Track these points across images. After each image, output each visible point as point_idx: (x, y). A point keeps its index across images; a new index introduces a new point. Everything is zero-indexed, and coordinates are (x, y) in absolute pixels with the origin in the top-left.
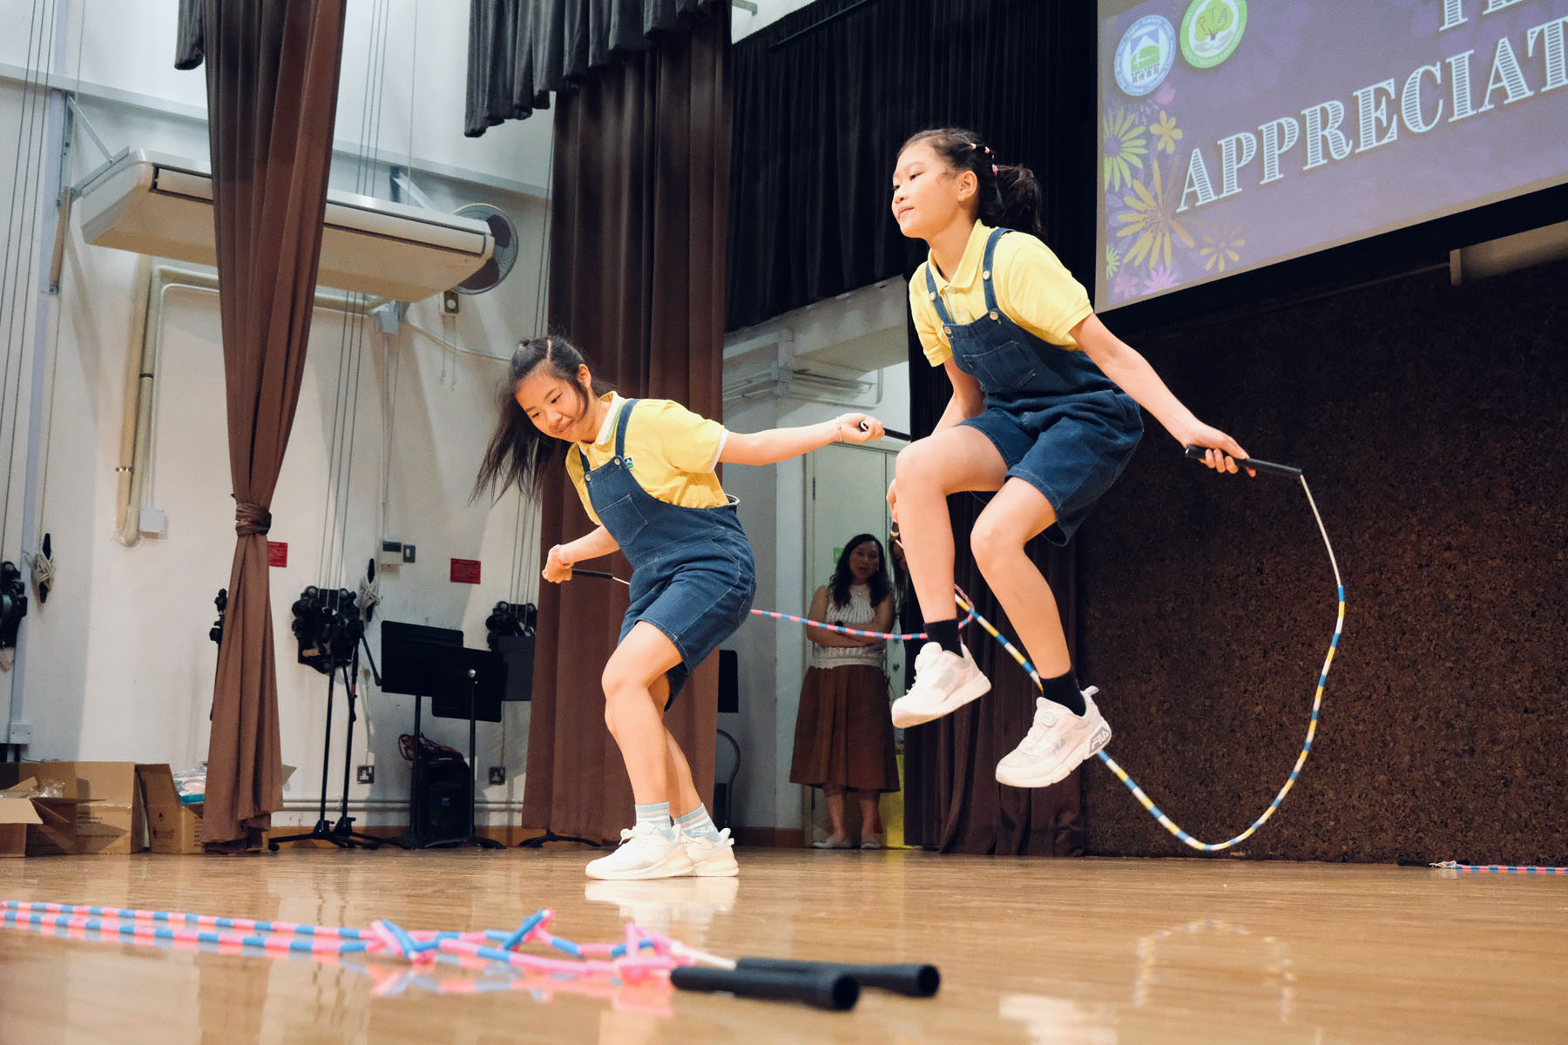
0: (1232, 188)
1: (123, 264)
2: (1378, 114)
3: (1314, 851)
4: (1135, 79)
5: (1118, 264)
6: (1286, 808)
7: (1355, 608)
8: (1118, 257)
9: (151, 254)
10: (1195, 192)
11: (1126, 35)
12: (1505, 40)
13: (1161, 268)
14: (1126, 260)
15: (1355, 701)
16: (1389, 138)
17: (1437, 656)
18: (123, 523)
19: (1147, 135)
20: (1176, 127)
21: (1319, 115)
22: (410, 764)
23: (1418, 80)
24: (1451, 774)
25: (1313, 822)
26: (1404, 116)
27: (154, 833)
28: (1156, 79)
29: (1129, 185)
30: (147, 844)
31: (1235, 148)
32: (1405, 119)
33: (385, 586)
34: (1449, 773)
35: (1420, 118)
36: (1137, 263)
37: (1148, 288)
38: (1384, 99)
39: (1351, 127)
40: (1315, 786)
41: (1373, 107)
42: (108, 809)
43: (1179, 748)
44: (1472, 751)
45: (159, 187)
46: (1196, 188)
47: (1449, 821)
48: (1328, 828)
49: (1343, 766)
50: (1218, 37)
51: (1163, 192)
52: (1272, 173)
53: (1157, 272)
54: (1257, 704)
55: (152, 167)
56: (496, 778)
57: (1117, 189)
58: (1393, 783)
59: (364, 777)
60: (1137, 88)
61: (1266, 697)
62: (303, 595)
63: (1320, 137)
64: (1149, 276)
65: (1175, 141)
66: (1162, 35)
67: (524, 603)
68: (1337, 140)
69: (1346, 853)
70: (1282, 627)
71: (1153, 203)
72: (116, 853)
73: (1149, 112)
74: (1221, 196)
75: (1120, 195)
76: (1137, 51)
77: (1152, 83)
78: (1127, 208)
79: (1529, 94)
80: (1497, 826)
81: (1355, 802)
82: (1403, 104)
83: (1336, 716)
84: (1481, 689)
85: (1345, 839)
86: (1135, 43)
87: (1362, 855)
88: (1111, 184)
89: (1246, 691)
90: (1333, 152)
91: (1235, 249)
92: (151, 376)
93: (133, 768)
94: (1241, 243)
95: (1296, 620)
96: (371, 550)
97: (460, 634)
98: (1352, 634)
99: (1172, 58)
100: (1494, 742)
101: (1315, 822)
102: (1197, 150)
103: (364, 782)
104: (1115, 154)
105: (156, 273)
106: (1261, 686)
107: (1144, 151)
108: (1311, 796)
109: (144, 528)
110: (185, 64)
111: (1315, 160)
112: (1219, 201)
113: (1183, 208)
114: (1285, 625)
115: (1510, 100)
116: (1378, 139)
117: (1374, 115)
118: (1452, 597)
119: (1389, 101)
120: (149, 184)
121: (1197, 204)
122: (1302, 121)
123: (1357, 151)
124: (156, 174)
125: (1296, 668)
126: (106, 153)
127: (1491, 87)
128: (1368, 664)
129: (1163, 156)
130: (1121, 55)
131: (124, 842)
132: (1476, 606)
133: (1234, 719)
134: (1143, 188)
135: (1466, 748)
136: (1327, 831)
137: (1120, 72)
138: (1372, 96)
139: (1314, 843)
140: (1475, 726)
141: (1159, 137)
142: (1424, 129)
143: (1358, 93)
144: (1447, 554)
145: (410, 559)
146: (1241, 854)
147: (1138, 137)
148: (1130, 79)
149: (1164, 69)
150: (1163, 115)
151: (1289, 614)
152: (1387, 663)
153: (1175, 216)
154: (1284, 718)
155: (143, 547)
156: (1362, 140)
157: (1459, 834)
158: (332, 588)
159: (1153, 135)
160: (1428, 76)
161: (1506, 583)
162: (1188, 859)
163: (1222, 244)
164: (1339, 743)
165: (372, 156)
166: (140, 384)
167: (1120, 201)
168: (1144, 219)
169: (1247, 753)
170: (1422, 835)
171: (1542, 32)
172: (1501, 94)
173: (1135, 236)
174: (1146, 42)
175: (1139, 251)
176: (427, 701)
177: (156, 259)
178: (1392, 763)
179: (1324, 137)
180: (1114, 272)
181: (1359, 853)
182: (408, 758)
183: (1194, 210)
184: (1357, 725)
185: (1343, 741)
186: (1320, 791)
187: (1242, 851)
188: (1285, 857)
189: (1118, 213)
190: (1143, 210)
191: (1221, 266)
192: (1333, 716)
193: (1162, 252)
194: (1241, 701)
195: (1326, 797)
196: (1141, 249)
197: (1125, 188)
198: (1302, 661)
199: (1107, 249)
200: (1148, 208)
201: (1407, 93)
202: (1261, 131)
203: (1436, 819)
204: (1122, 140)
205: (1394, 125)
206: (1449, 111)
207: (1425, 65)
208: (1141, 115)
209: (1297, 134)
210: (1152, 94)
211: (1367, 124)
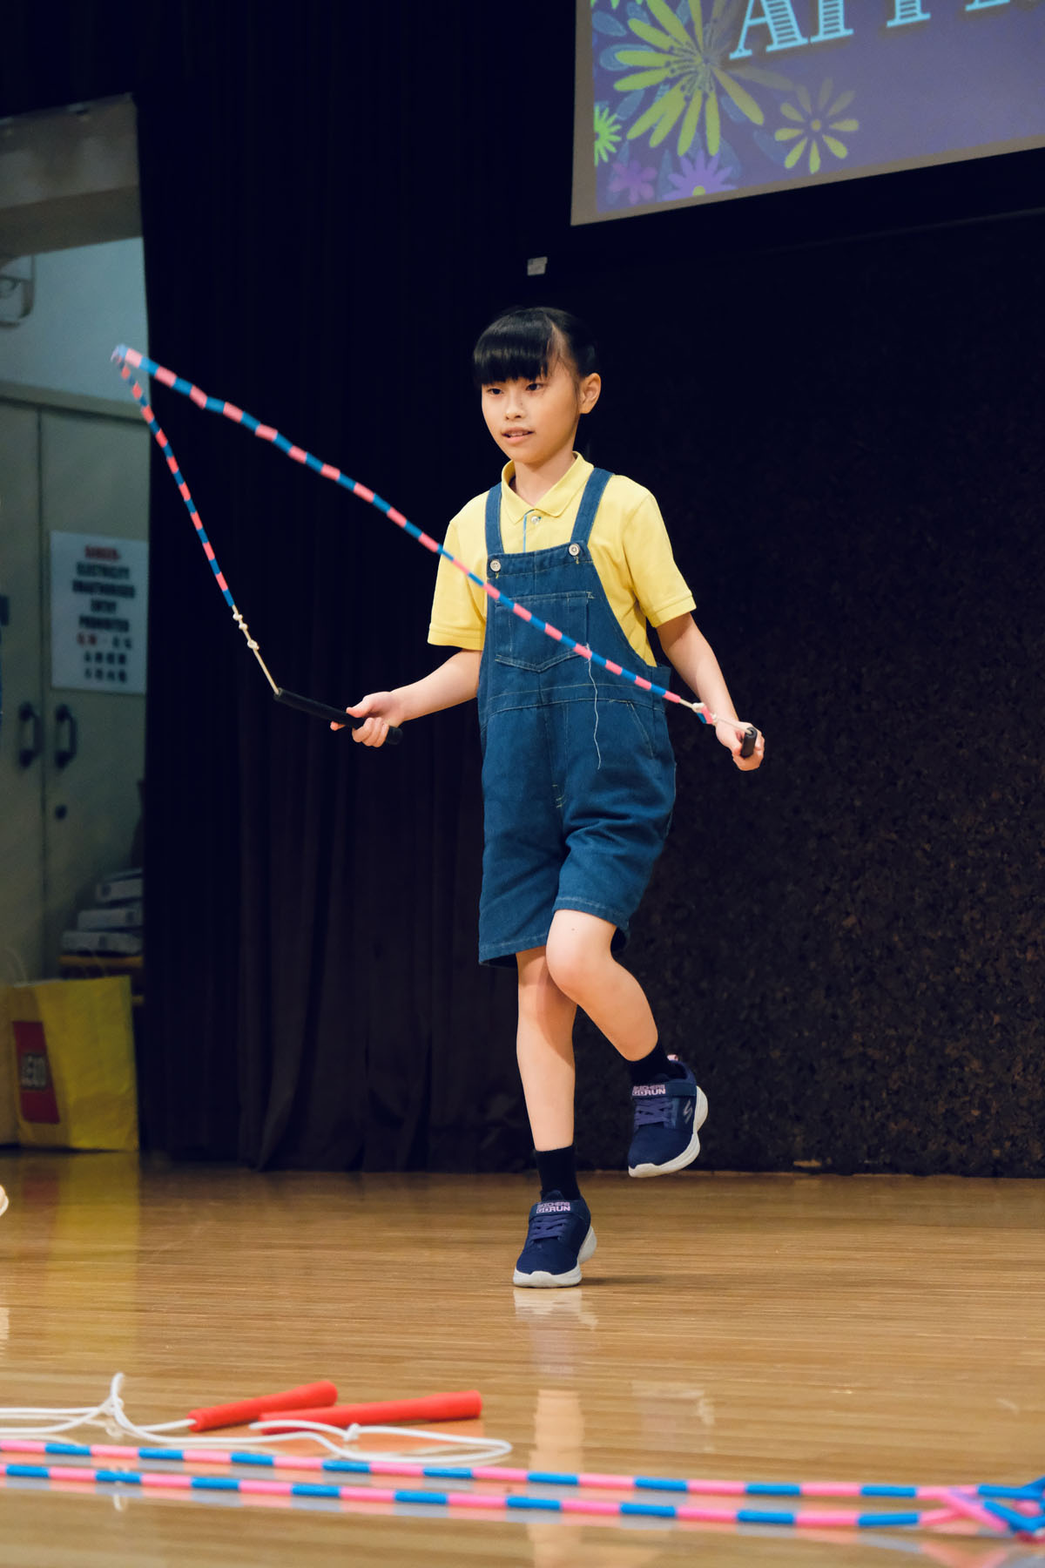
0: (833, 27)
3: (945, 1157)
5: (617, 139)
6: (895, 1087)
7: (1025, 757)
8: (618, 127)
10: (765, 27)
13: (701, 153)
14: (634, 133)
15: (1021, 913)
25: (944, 1110)
29: (639, 1)
36: (655, 142)
37: (675, 188)
40: (947, 1051)
43: (704, 985)
46: (768, 19)
48: (969, 1121)
49: (997, 1019)
51: (706, 16)
52: (909, 10)
53: (693, 161)
54: (848, 914)
61: (864, 902)
64: (677, 168)
69: (998, 1161)
70: (895, 784)
71: (684, 37)
74: (814, 39)
75: (622, 15)
78: (633, 40)
81: (1017, 1077)
83: (988, 936)
85: (998, 1141)
87: (1026, 1164)
89: (828, 890)
91: (838, 135)
94: (851, 126)
95: (919, 774)
98: (1017, 800)
101: (947, 1111)
106: (855, 883)
108: (940, 1067)
112: (810, 45)
113: (742, 52)
114: (900, 783)
121: (770, 49)
125: (918, 854)
133: (805, 938)
134: (667, 9)
136: (968, 1125)
139: (945, 1145)
146: (814, 1164)
151: (907, 762)
153: (727, 65)
154: (896, 938)
162: (717, 1173)
163: (816, 126)
164: (992, 980)
167: (621, 27)
168: (668, 64)
169: (827, 996)
173: (650, 94)
175: (657, 121)
180: (609, 154)
181: (1021, 1160)
184: (1024, 951)
185: (998, 976)
186: (956, 1060)
187: (816, 1159)
188: (894, 1168)
189: (616, 47)
190: (666, 47)
191: (815, 164)
192: (984, 936)
193: (701, 127)
194: (818, 908)
195: (967, 1069)
196: (662, 116)
197: (630, 5)
198: (929, 842)
199: (597, 110)
200: (676, 45)
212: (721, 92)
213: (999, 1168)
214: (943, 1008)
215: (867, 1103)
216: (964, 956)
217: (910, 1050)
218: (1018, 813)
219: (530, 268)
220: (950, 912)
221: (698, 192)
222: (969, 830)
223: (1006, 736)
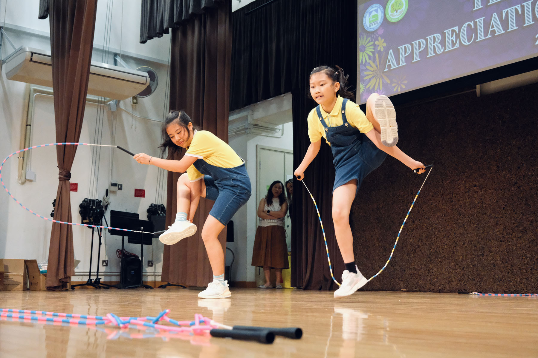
0: (403, 63)
1: (20, 87)
2: (452, 38)
3: (430, 288)
4: (370, 26)
5: (364, 89)
6: (420, 274)
8: (364, 87)
9: (30, 83)
11: (367, 11)
12: (495, 14)
13: (379, 90)
14: (367, 87)
16: (456, 46)
17: (471, 223)
18: (20, 177)
19: (374, 45)
20: (384, 42)
21: (432, 39)
22: (120, 260)
23: (466, 27)
24: (476, 262)
25: (429, 279)
26: (461, 39)
27: (31, 284)
28: (377, 26)
29: (368, 62)
30: (28, 287)
31: (404, 50)
32: (462, 40)
33: (112, 198)
34: (475, 262)
35: (466, 40)
36: (371, 88)
38: (454, 33)
39: (443, 43)
40: (430, 267)
41: (451, 36)
42: (14, 275)
44: (483, 255)
45: (33, 60)
46: (391, 63)
47: (475, 279)
48: (434, 281)
49: (439, 260)
50: (398, 11)
51: (380, 64)
52: (416, 58)
55: (30, 53)
56: (150, 264)
57: (364, 63)
58: (457, 266)
59: (104, 264)
60: (371, 29)
62: (83, 201)
63: (433, 46)
66: (379, 11)
67: (160, 204)
68: (438, 47)
69: (440, 289)
70: (419, 213)
71: (376, 68)
72: (18, 290)
73: (375, 37)
74: (399, 66)
75: (365, 65)
76: (371, 16)
77: (376, 27)
78: (367, 69)
79: (503, 32)
80: (491, 280)
81: (443, 272)
82: (461, 35)
83: (437, 243)
84: (486, 234)
85: (440, 285)
86: (370, 13)
88: (362, 62)
90: (437, 51)
91: (404, 84)
92: (30, 125)
93: (24, 261)
94: (406, 82)
95: (424, 210)
96: (107, 186)
97: (138, 215)
99: (383, 19)
100: (490, 252)
101: (430, 279)
102: (391, 50)
103: (104, 266)
104: (363, 51)
105: (32, 90)
106: (412, 233)
107: (373, 50)
108: (429, 270)
109: (28, 178)
110: (42, 17)
111: (431, 54)
113: (386, 70)
115: (497, 34)
116: (452, 47)
117: (451, 39)
119: (456, 34)
120: (29, 58)
121: (391, 69)
122: (427, 40)
123: (445, 51)
124: (32, 56)
125: (424, 226)
126: (15, 48)
127: (490, 30)
128: (448, 225)
129: (379, 52)
130: (365, 17)
131: (20, 286)
132: (484, 205)
133: (403, 244)
134: (373, 63)
135: (481, 254)
137: (365, 23)
138: (450, 32)
139: (430, 286)
140: (484, 246)
141: (378, 45)
142: (468, 44)
143: (446, 31)
144: (475, 188)
145: (121, 189)
146: (405, 290)
147: (371, 46)
148: (368, 26)
149: (380, 22)
150: (379, 38)
151: (421, 208)
152: (454, 225)
153: (384, 72)
154: (420, 244)
155: (27, 185)
156: (447, 47)
157: (479, 283)
158: (93, 199)
159: (376, 45)
160: (469, 25)
161: (495, 198)
163: (399, 82)
164: (438, 252)
165: (107, 50)
166: (26, 128)
167: (365, 67)
168: (373, 74)
169: (407, 256)
170: (466, 283)
171: (508, 11)
172: (493, 32)
173: (370, 79)
174: (374, 13)
175: (371, 85)
176: (126, 238)
177: (32, 85)
178: (456, 259)
179: (434, 47)
180: (363, 92)
181: (445, 289)
182: (119, 257)
183: (390, 70)
184: (444, 246)
186: (432, 268)
187: (405, 289)
188: (420, 291)
189: (364, 71)
190: (373, 70)
192: (436, 243)
193: (379, 85)
194: (405, 238)
195: (434, 270)
197: (366, 63)
198: (426, 224)
199: (360, 84)
200: (374, 70)
201: (462, 31)
202: (413, 44)
203: (471, 278)
204: (366, 46)
205: (458, 42)
206: (476, 37)
207: (468, 22)
208: (372, 38)
209: (425, 45)
210: (376, 31)
211: (449, 42)
212: (382, 78)
213: (441, 291)
214: (429, 258)
215: (415, 277)
216: (433, 247)
217: (423, 266)
218: (443, 218)
220: (430, 238)
222: (433, 221)
223: (440, 202)
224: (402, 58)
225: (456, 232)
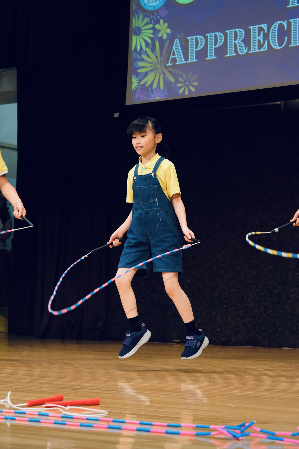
0: (192, 59)
2: (259, 38)
4: (149, 2)
5: (138, 84)
6: (199, 322)
7: (234, 241)
8: (138, 81)
10: (175, 58)
13: (159, 89)
14: (142, 83)
15: (232, 280)
16: (264, 49)
17: (267, 264)
19: (153, 29)
20: (168, 27)
21: (233, 34)
23: (277, 26)
24: (270, 311)
25: (211, 328)
26: (270, 41)
28: (159, 4)
29: (144, 50)
31: (195, 42)
32: (271, 42)
34: (269, 310)
35: (277, 43)
36: (147, 85)
37: (152, 97)
38: (262, 32)
39: (247, 41)
40: (212, 314)
41: (257, 35)
43: (152, 295)
44: (279, 302)
46: (176, 56)
47: (268, 330)
49: (225, 306)
51: (161, 55)
52: (211, 56)
53: (156, 91)
54: (189, 279)
57: (138, 50)
58: (246, 314)
60: (149, 6)
61: (193, 276)
63: (233, 44)
64: (152, 92)
65: (167, 34)
68: (240, 46)
69: (224, 342)
71: (155, 60)
73: (155, 19)
74: (188, 62)
75: (140, 53)
77: (157, 5)
78: (143, 60)
81: (229, 321)
82: (270, 35)
83: (223, 286)
84: (284, 278)
85: (224, 336)
88: (136, 48)
90: (239, 51)
91: (193, 86)
94: (196, 84)
98: (232, 252)
100: (289, 299)
102: (177, 40)
104: (138, 35)
107: (153, 36)
108: (210, 318)
111: (230, 53)
112: (186, 64)
113: (169, 64)
116: (259, 49)
117: (257, 38)
118: (275, 239)
119: (264, 34)
121: (176, 64)
122: (226, 35)
123: (249, 52)
125: (207, 265)
128: (238, 265)
129: (161, 39)
132: (284, 244)
134: (151, 52)
135: (277, 301)
136: (217, 332)
138: (257, 30)
139: (211, 337)
140: (281, 292)
141: (160, 31)
142: (279, 48)
143: (251, 27)
146: (178, 341)
147: (149, 29)
148: (146, 2)
149: (163, 1)
150: (162, 21)
152: (246, 265)
153: (166, 67)
154: (200, 285)
156: (252, 48)
157: (272, 335)
159: (157, 29)
160: (281, 26)
161: (297, 236)
162: (154, 342)
163: (187, 83)
164: (224, 296)
167: (140, 56)
168: (151, 66)
170: (256, 335)
173: (146, 73)
178: (246, 306)
179: (235, 44)
180: (135, 87)
181: (230, 341)
184: (232, 290)
186: (214, 316)
187: (179, 340)
189: (138, 61)
190: (151, 62)
191: (187, 93)
193: (159, 82)
194: (181, 277)
195: (217, 318)
196: (149, 79)
197: (142, 51)
198: (209, 262)
199: (133, 77)
200: (153, 61)
201: (272, 31)
202: (207, 36)
203: (263, 329)
204: (142, 29)
205: (266, 44)
206: (289, 42)
207: (281, 21)
208: (151, 19)
209: (223, 40)
210: (157, 11)
211: (254, 42)
212: (164, 74)
214: (212, 303)
216: (217, 290)
218: (232, 255)
219: (115, 115)
220: (214, 279)
221: (158, 98)
222: (219, 259)
223: (229, 236)
224: (192, 52)
225: (248, 274)
